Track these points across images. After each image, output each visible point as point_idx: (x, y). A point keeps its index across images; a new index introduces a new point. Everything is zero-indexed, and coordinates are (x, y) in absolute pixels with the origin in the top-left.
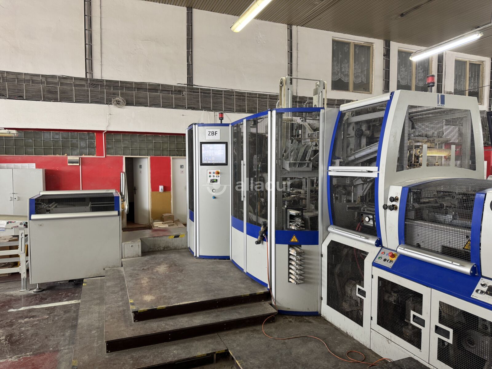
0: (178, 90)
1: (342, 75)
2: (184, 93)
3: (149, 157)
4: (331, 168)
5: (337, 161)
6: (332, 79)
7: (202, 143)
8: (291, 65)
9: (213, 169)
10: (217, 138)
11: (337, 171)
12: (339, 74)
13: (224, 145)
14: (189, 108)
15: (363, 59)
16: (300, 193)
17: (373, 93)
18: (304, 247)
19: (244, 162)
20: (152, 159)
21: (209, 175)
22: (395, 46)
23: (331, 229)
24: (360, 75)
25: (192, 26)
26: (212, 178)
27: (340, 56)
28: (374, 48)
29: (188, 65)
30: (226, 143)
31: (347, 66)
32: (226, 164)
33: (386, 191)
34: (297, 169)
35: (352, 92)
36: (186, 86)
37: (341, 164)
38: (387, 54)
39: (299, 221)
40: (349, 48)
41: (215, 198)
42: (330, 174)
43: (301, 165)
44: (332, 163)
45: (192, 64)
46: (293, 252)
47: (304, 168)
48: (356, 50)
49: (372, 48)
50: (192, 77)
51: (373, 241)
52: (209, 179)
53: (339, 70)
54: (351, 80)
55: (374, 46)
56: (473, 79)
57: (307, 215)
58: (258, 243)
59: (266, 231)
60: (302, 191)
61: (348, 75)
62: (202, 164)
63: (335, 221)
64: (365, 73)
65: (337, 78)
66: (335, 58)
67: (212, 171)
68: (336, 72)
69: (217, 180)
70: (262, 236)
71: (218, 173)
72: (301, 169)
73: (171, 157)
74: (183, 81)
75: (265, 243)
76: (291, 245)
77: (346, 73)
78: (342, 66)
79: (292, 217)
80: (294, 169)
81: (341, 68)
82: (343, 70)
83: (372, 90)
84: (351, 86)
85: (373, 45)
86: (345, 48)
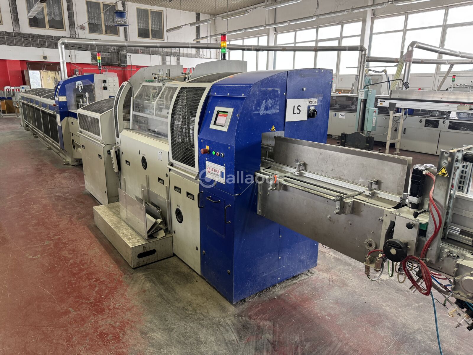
17: (3, 24)
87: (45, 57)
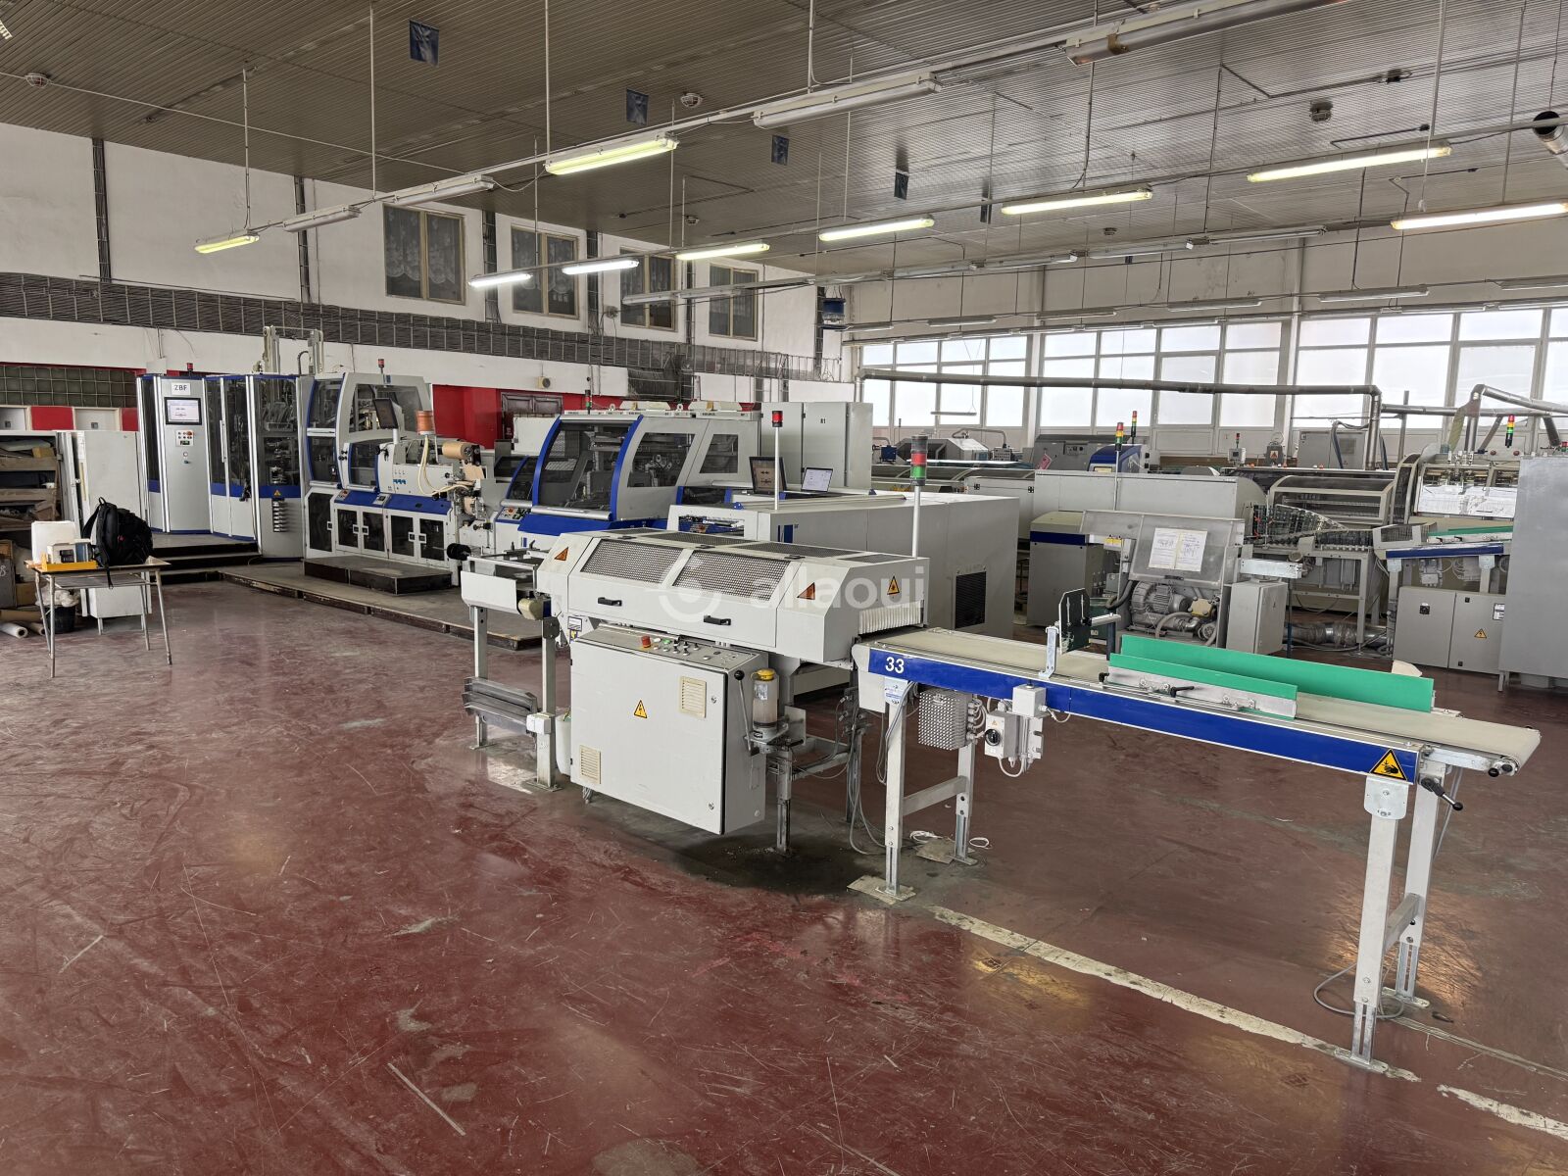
0: (84, 288)
1: (408, 268)
2: (95, 293)
3: (29, 408)
4: (309, 429)
5: (314, 424)
6: (387, 271)
7: (166, 399)
8: (306, 249)
9: (184, 430)
10: (187, 393)
11: (313, 432)
12: (402, 266)
13: (197, 402)
14: (107, 321)
15: (449, 240)
16: (285, 453)
17: (467, 303)
18: (287, 500)
19: (223, 422)
20: (33, 411)
21: (178, 436)
22: (505, 223)
23: (312, 483)
24: (442, 269)
25: (104, 172)
26: (182, 439)
27: (404, 233)
28: (466, 224)
29: (101, 244)
30: (199, 400)
31: (416, 251)
32: (200, 423)
33: (341, 446)
34: (278, 429)
35: (428, 299)
36: (99, 280)
37: (317, 426)
38: (490, 236)
39: (281, 476)
40: (418, 218)
41: (187, 462)
42: (309, 434)
43: (280, 426)
44: (310, 426)
45: (108, 241)
46: (276, 504)
47: (285, 429)
48: (433, 223)
49: (463, 223)
50: (109, 264)
51: (335, 486)
52: (179, 441)
53: (401, 258)
54: (424, 277)
55: (466, 220)
56: (659, 284)
57: (290, 473)
58: (242, 500)
59: (249, 488)
60: (287, 452)
61: (418, 268)
62: (168, 423)
63: (315, 477)
64: (453, 266)
65: (397, 273)
66: (392, 238)
67: (182, 432)
68: (396, 262)
69: (189, 443)
70: (246, 493)
71: (191, 434)
72: (281, 430)
73: (73, 408)
74: (91, 271)
75: (249, 499)
76: (275, 499)
77: (416, 264)
78: (408, 252)
79: (275, 474)
80: (274, 429)
81: (405, 256)
82: (409, 259)
83: (465, 299)
84: (425, 290)
85: (463, 218)
86: (412, 219)
87: (547, 383)
